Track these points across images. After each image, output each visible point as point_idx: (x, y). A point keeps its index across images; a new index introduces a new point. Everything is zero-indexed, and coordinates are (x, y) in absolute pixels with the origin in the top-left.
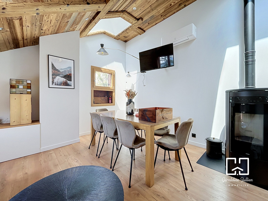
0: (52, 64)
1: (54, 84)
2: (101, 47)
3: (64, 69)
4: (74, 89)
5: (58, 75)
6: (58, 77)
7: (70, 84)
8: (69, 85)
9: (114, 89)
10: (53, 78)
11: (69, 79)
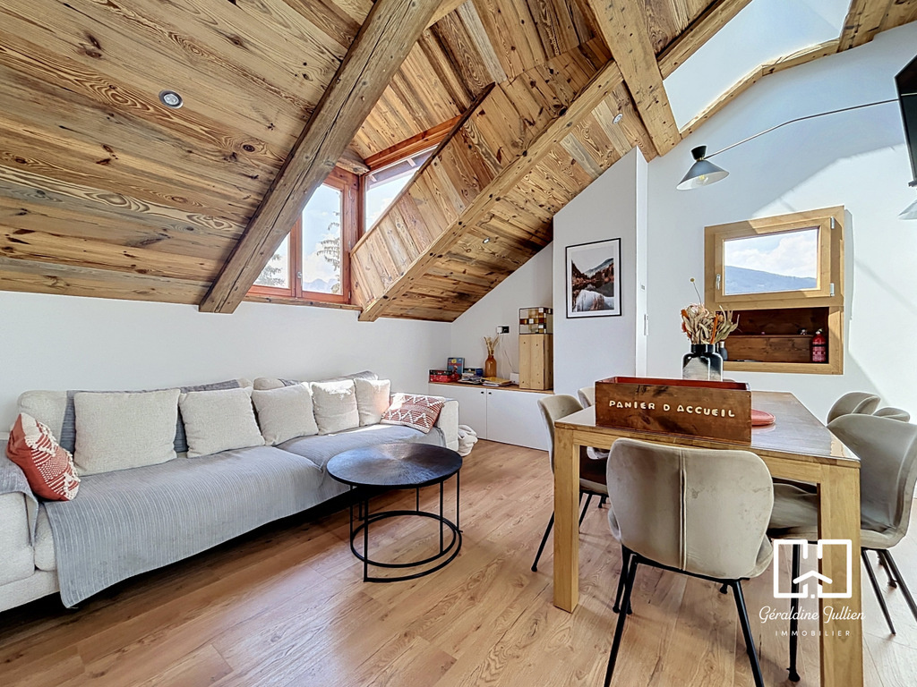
0: (573, 265)
1: (576, 309)
2: (695, 161)
3: (596, 269)
4: (621, 315)
5: (584, 286)
6: (583, 292)
7: (609, 304)
8: (607, 305)
9: (839, 297)
10: (575, 297)
11: (607, 291)
